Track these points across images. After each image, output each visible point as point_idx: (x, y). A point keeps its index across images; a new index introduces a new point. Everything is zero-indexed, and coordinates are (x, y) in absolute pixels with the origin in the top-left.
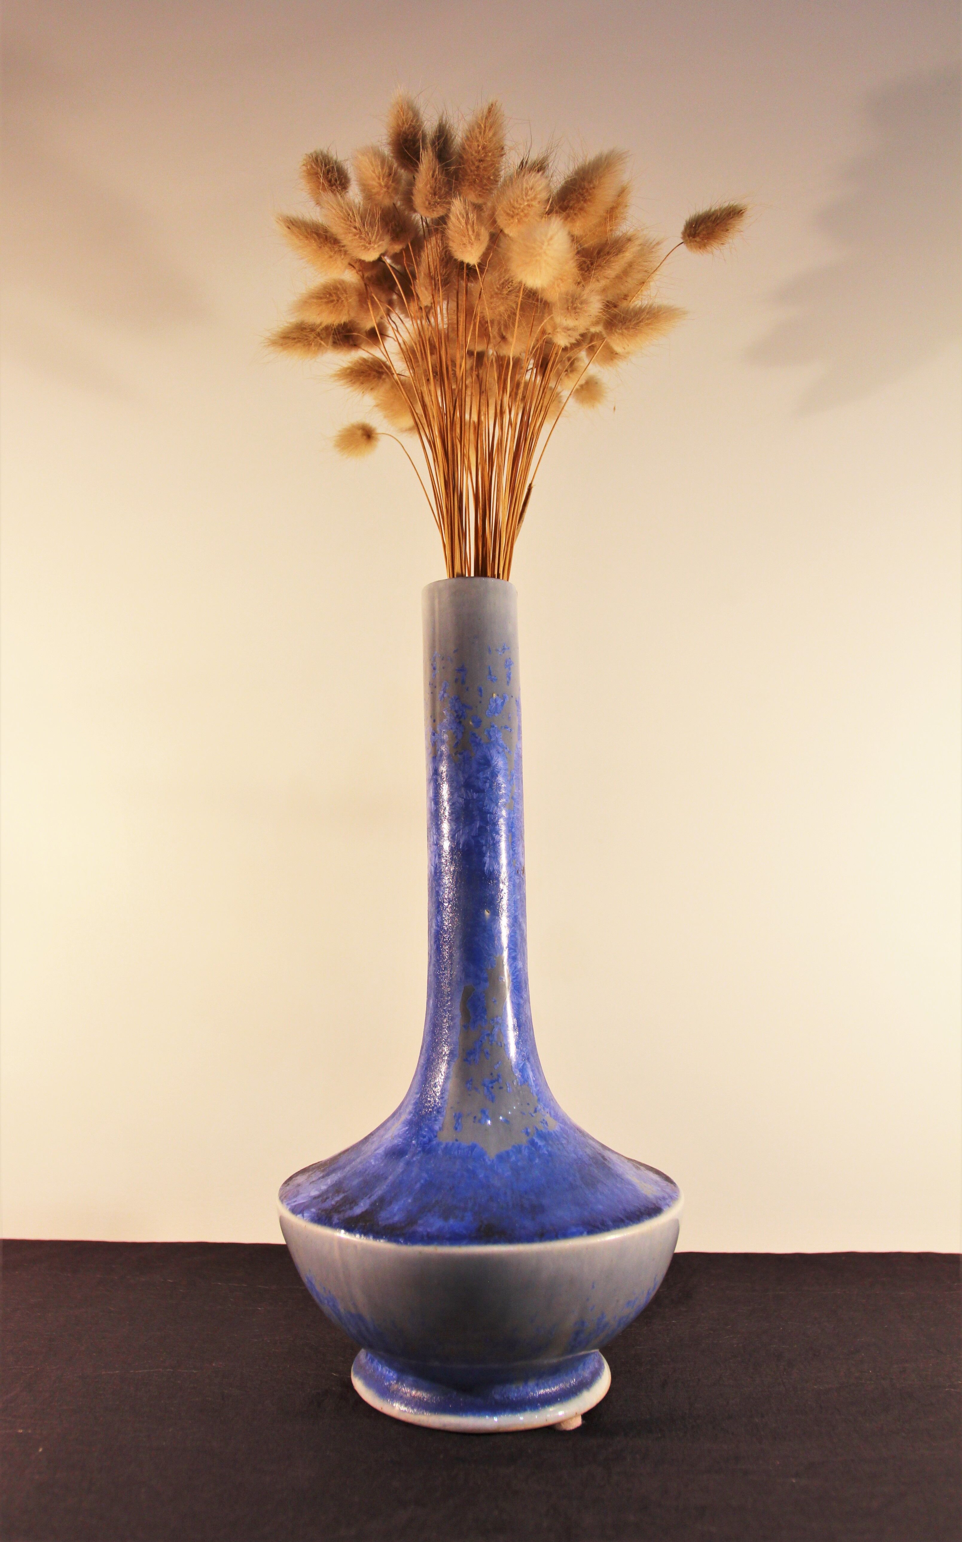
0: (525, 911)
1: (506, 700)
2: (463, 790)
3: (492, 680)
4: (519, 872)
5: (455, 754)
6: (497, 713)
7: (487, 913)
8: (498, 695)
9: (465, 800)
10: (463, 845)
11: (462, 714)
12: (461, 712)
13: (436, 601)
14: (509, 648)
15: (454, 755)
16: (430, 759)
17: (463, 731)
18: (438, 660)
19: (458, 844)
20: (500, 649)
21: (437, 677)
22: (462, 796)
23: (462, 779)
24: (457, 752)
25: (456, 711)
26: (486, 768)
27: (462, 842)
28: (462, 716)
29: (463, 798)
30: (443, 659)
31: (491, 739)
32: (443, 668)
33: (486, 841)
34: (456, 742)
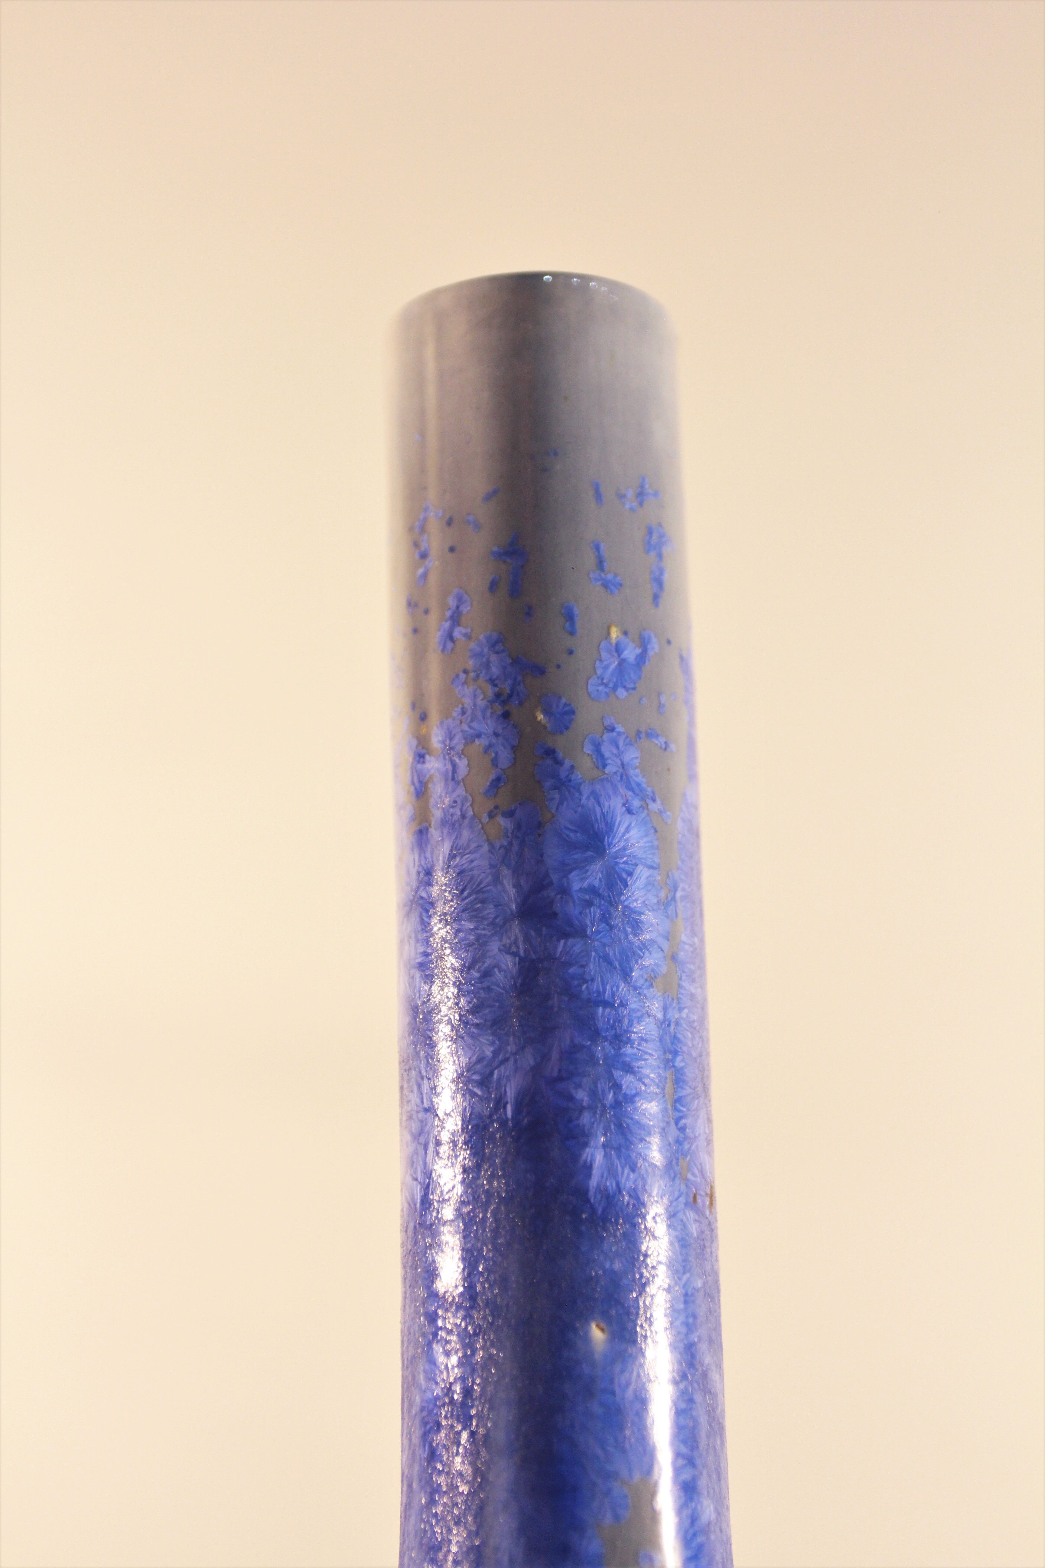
0: (717, 1328)
1: (649, 647)
2: (516, 930)
3: (606, 585)
4: (699, 1201)
5: (491, 815)
6: (625, 687)
7: (597, 1334)
8: (626, 633)
9: (521, 959)
10: (517, 1110)
11: (512, 691)
12: (509, 682)
13: (430, 351)
14: (656, 494)
15: (485, 818)
16: (408, 838)
17: (515, 743)
18: (434, 526)
19: (500, 1103)
20: (631, 494)
21: (433, 579)
22: (514, 949)
23: (512, 891)
24: (496, 807)
25: (493, 682)
26: (590, 861)
27: (511, 1093)
28: (510, 696)
29: (515, 954)
30: (449, 523)
31: (605, 766)
32: (452, 549)
33: (593, 1093)
34: (492, 777)
